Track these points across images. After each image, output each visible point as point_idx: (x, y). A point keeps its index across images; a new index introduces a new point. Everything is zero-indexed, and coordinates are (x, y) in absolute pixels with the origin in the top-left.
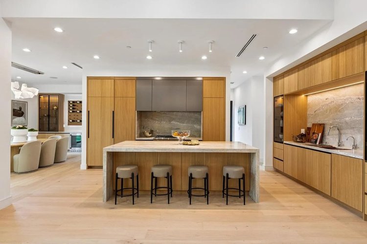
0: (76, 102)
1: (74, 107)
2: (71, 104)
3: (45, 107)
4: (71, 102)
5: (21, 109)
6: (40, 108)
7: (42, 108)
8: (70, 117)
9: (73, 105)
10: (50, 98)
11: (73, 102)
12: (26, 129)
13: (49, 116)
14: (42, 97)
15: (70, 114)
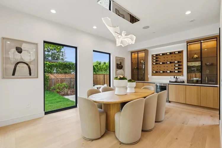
0: (159, 55)
1: (157, 60)
2: (154, 57)
3: (135, 61)
4: (155, 55)
5: (121, 63)
6: (132, 63)
7: (134, 63)
8: (153, 69)
9: (156, 58)
10: (139, 54)
11: (156, 55)
12: (126, 79)
13: (138, 68)
14: (133, 54)
15: (153, 66)
